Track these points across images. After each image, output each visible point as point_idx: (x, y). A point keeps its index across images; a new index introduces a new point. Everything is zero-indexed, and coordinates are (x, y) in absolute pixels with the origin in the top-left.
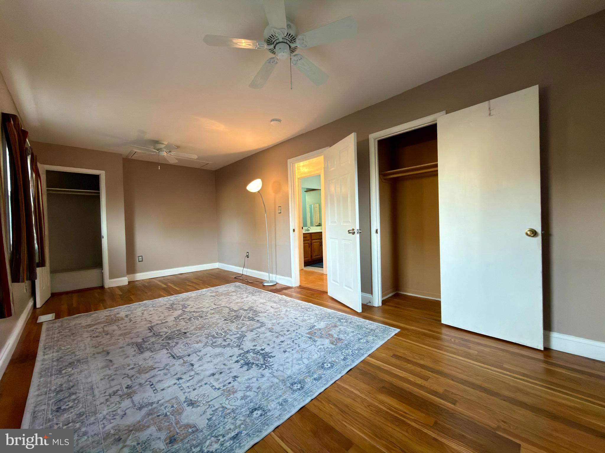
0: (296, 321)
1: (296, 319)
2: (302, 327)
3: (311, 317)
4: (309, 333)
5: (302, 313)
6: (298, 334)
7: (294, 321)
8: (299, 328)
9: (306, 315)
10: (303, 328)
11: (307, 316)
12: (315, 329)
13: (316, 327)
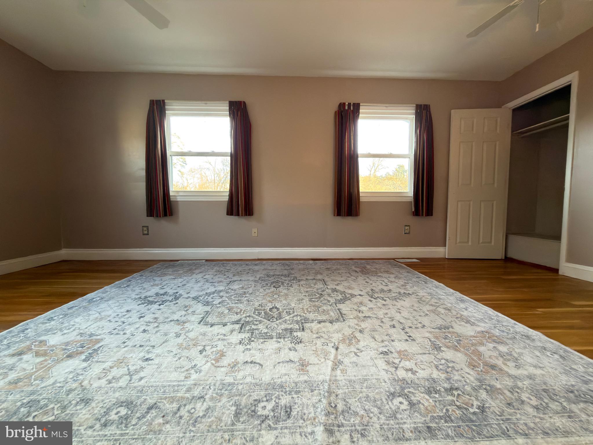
0: (142, 355)
1: (147, 360)
2: (118, 347)
3: (103, 382)
4: (98, 341)
5: (143, 382)
6: (122, 333)
7: (148, 352)
8: (124, 343)
9: (123, 383)
10: (114, 345)
11: (116, 379)
12: (83, 352)
13: (83, 357)
